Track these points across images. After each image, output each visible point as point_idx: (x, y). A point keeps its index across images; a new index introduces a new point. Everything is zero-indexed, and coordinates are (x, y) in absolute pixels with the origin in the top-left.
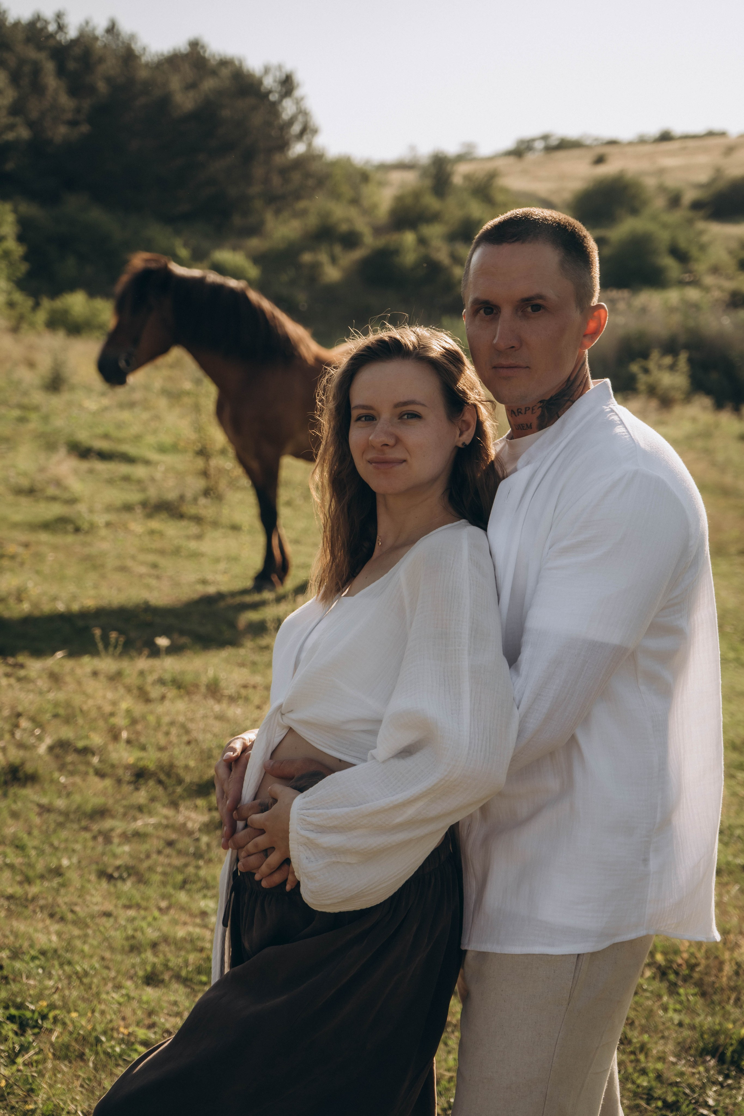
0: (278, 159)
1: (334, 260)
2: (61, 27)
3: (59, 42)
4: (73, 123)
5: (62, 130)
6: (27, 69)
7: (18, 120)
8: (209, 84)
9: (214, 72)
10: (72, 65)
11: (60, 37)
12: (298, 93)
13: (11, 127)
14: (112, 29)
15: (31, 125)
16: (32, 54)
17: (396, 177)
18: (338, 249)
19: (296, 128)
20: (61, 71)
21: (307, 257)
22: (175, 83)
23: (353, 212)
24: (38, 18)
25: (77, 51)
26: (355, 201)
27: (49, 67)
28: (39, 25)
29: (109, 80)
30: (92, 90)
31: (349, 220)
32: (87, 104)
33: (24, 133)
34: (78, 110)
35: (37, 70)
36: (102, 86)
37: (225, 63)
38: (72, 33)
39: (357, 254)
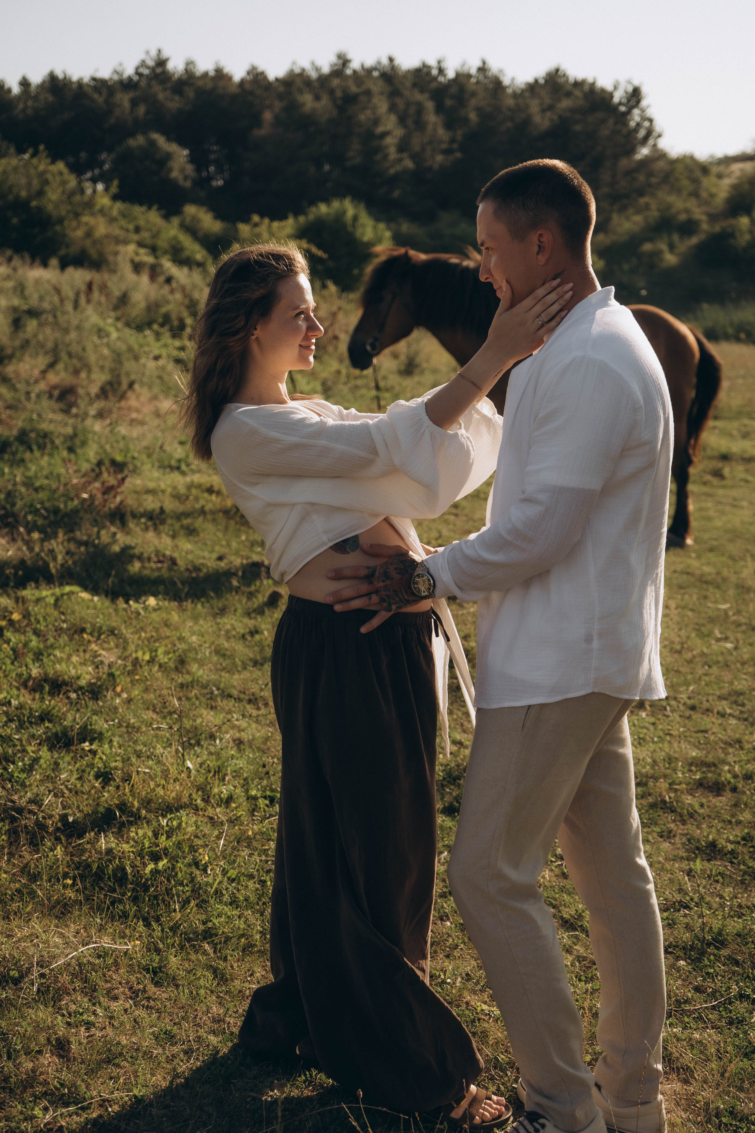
0: (624, 163)
1: (672, 247)
2: (441, 71)
3: (441, 83)
4: (447, 152)
5: (439, 158)
6: (412, 110)
7: (405, 155)
8: (565, 104)
9: (569, 94)
10: (449, 102)
11: (441, 79)
12: (644, 103)
13: (400, 160)
14: (483, 69)
15: (413, 157)
16: (418, 96)
17: (736, 168)
18: (676, 237)
19: (642, 133)
20: (440, 109)
21: (647, 247)
22: (534, 107)
23: (692, 204)
24: (424, 65)
25: (453, 90)
26: (695, 194)
27: (430, 105)
28: (425, 70)
29: (479, 110)
30: (466, 120)
31: (687, 211)
32: (459, 134)
33: (409, 164)
34: (452, 141)
35: (420, 109)
36: (473, 116)
37: (578, 84)
38: (451, 74)
39: (694, 240)
